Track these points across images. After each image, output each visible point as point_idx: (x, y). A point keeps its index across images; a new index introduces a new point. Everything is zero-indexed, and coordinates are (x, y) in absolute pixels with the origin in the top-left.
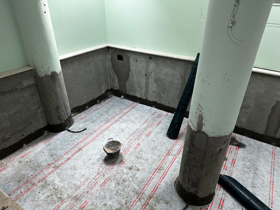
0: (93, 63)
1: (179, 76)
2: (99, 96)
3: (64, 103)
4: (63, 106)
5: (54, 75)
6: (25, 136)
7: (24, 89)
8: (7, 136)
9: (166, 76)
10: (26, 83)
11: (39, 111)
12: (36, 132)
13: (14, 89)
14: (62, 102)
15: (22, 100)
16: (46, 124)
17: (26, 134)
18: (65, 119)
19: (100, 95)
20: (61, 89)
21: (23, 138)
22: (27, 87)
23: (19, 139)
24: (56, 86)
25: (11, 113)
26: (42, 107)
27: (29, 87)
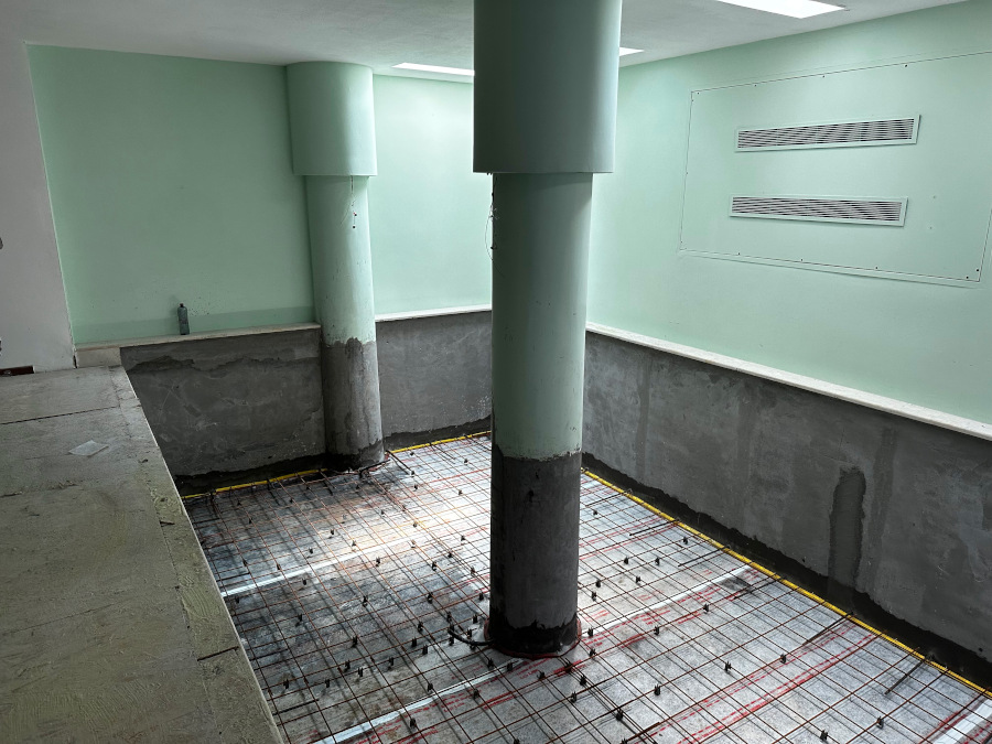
0: (459, 341)
1: (635, 387)
2: (467, 424)
3: (364, 408)
4: (361, 416)
5: (353, 347)
6: (274, 461)
7: (291, 364)
8: (240, 449)
9: (610, 385)
10: (300, 353)
11: (314, 416)
12: (297, 459)
13: (276, 358)
14: (361, 407)
15: (285, 385)
16: (323, 451)
17: (278, 456)
18: (362, 447)
19: (471, 420)
20: (363, 378)
21: (268, 462)
22: (299, 362)
23: (261, 464)
24: (353, 368)
25: (258, 404)
26: (321, 411)
27: (306, 361)
